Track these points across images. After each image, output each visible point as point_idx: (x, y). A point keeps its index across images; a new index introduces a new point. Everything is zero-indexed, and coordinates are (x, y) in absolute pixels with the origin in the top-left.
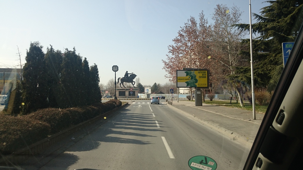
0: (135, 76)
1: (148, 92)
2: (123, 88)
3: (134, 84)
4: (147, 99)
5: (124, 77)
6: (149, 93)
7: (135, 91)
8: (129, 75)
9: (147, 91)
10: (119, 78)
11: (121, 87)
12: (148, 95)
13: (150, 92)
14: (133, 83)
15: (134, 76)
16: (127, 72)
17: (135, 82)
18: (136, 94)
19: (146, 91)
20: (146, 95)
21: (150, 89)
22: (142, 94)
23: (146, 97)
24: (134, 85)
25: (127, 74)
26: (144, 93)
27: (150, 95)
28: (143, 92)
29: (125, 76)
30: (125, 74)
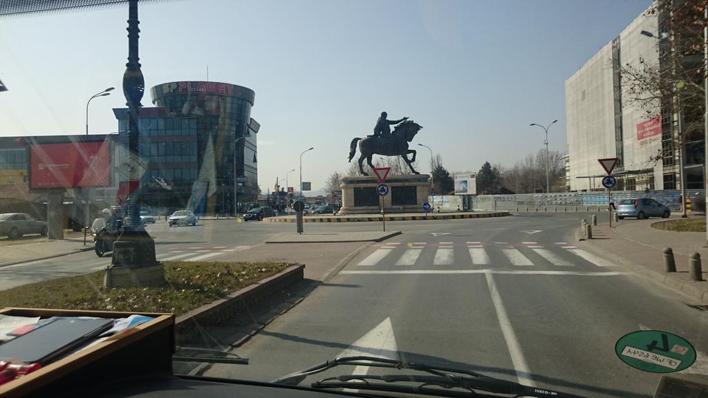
0: (416, 128)
1: (466, 191)
2: (372, 175)
3: (414, 159)
4: (462, 217)
5: (373, 134)
6: (469, 192)
7: (415, 183)
8: (392, 128)
9: (464, 185)
10: (355, 140)
11: (362, 172)
12: (468, 201)
13: (472, 189)
14: (410, 156)
15: (409, 129)
16: (384, 115)
17: (414, 152)
18: (419, 196)
19: (457, 187)
20: (460, 200)
21: (474, 179)
22: (446, 198)
23: (462, 209)
24: (412, 164)
25: (383, 123)
26: (454, 194)
27: (474, 200)
28: (452, 192)
29: (377, 129)
30: (375, 124)
